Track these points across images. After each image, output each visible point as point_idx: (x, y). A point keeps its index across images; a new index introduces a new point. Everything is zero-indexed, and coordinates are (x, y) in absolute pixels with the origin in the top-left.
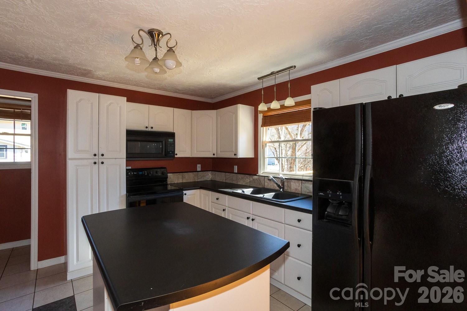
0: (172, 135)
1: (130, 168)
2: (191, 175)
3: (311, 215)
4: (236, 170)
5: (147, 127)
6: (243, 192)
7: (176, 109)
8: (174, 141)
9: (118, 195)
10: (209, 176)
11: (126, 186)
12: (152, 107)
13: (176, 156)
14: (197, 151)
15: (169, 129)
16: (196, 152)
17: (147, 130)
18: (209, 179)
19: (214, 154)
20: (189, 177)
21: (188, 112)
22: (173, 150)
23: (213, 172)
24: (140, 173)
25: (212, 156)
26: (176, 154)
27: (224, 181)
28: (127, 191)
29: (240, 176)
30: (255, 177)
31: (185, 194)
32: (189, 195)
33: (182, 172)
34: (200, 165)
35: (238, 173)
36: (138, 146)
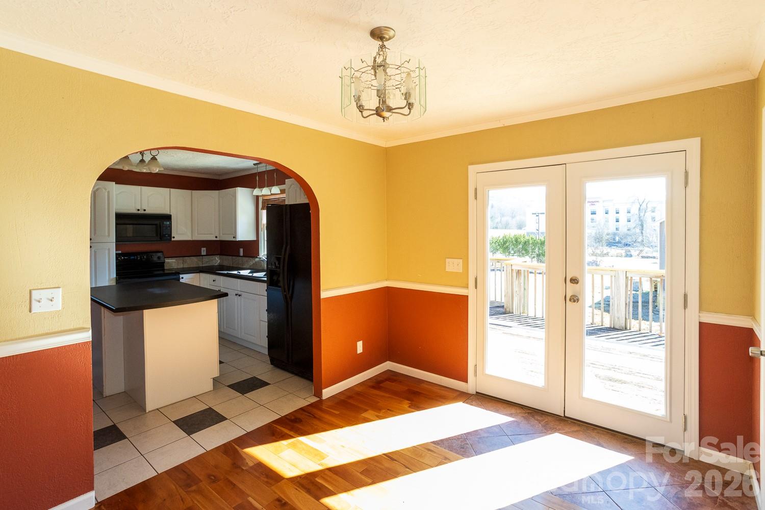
0: (168, 217)
1: (120, 252)
2: (194, 259)
3: (266, 284)
4: (242, 254)
5: (139, 210)
6: (240, 273)
7: (172, 190)
8: (171, 224)
9: (107, 278)
10: (216, 260)
11: (117, 271)
12: (145, 189)
13: (173, 239)
14: (198, 234)
15: (165, 211)
16: (196, 235)
17: (139, 212)
18: (217, 264)
19: (216, 237)
20: (192, 262)
21: (189, 192)
22: (169, 233)
23: (221, 256)
24: (132, 258)
25: (215, 239)
26: (174, 237)
27: (231, 265)
28: (117, 274)
29: (245, 259)
30: (257, 259)
31: (182, 278)
32: (187, 279)
33: (183, 257)
34: (205, 249)
35: (243, 256)
36: (130, 230)
